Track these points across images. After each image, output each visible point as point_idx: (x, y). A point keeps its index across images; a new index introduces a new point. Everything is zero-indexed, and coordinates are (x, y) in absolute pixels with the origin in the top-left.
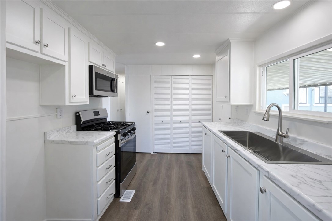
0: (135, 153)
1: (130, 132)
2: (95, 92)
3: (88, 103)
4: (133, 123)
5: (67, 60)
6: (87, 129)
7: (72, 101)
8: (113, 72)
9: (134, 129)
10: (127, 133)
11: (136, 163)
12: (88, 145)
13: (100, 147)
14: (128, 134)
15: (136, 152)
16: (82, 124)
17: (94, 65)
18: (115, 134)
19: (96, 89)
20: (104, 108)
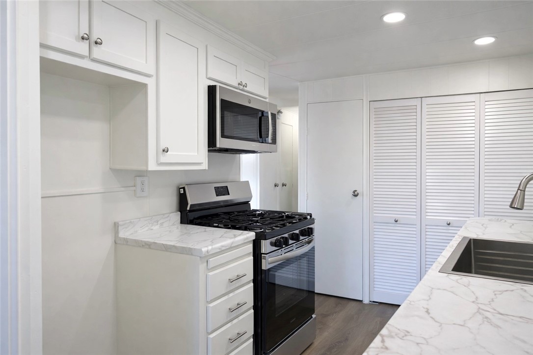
0: (312, 293)
1: (295, 238)
2: (221, 142)
3: (205, 166)
4: (309, 217)
5: (152, 71)
6: (199, 221)
7: (162, 161)
8: (265, 98)
9: (309, 232)
10: (286, 240)
11: (314, 316)
12: (192, 255)
13: (213, 261)
14: (291, 242)
15: (314, 292)
16: (190, 211)
17: (218, 84)
18: (254, 238)
19: (223, 136)
20: (243, 178)
